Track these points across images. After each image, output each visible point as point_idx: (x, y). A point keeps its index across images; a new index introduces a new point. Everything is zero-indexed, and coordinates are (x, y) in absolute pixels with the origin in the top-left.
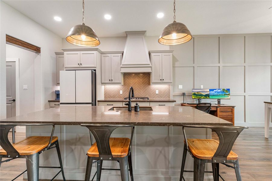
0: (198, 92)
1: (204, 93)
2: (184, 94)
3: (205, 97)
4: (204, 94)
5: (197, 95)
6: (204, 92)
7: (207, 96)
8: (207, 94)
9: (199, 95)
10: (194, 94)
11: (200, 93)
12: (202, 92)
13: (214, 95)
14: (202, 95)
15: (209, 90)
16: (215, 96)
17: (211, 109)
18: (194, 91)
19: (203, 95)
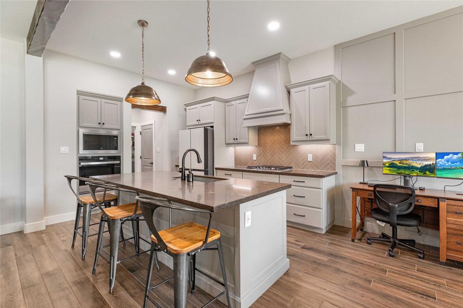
0: (401, 160)
1: (419, 162)
2: (363, 164)
3: (422, 174)
4: (418, 164)
5: (399, 168)
6: (419, 159)
7: (429, 170)
8: (426, 166)
9: (405, 168)
10: (392, 166)
11: (405, 162)
12: (412, 159)
13: (444, 169)
14: (412, 168)
15: (434, 155)
16: (447, 172)
17: (417, 201)
18: (390, 159)
19: (417, 168)
